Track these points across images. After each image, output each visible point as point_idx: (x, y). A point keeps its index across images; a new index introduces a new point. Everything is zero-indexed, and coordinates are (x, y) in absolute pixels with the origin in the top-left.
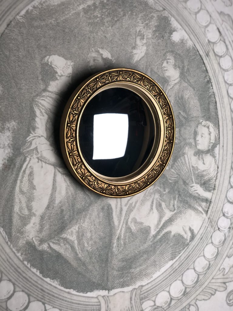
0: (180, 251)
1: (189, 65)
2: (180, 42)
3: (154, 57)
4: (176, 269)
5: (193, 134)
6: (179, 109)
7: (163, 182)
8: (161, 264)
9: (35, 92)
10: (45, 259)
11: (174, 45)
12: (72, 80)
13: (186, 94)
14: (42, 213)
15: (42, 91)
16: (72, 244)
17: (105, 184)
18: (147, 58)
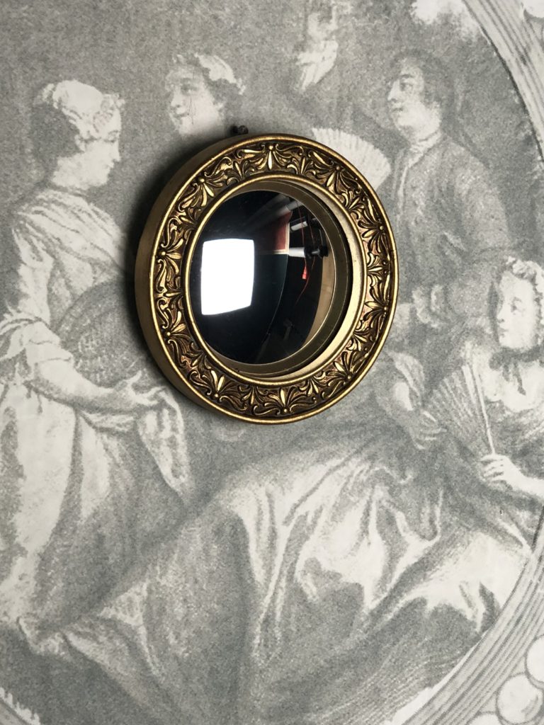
0: (454, 658)
1: (469, 91)
2: (439, 22)
3: (360, 72)
4: (444, 715)
5: (486, 303)
6: (443, 227)
7: (397, 449)
8: (395, 698)
9: (15, 192)
10: (54, 681)
11: (421, 32)
13: (463, 181)
14: (44, 547)
15: (34, 189)
16: (133, 637)
18: (341, 75)
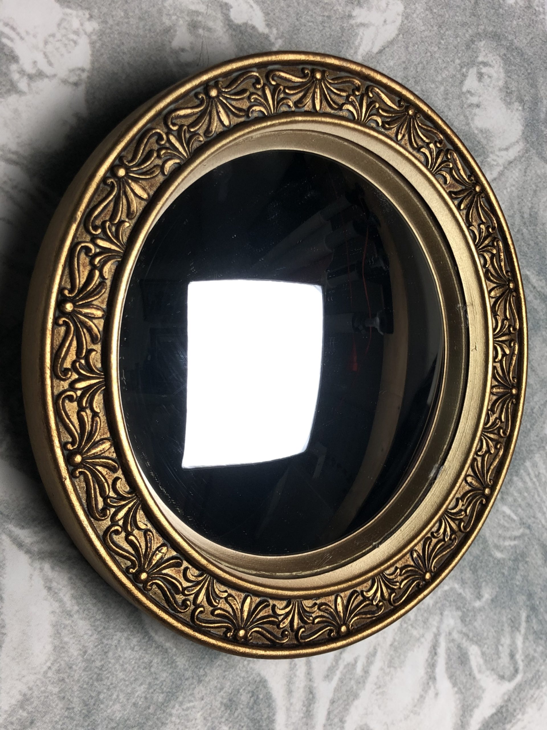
11: (501, 11)
12: (87, 101)
17: (243, 595)
